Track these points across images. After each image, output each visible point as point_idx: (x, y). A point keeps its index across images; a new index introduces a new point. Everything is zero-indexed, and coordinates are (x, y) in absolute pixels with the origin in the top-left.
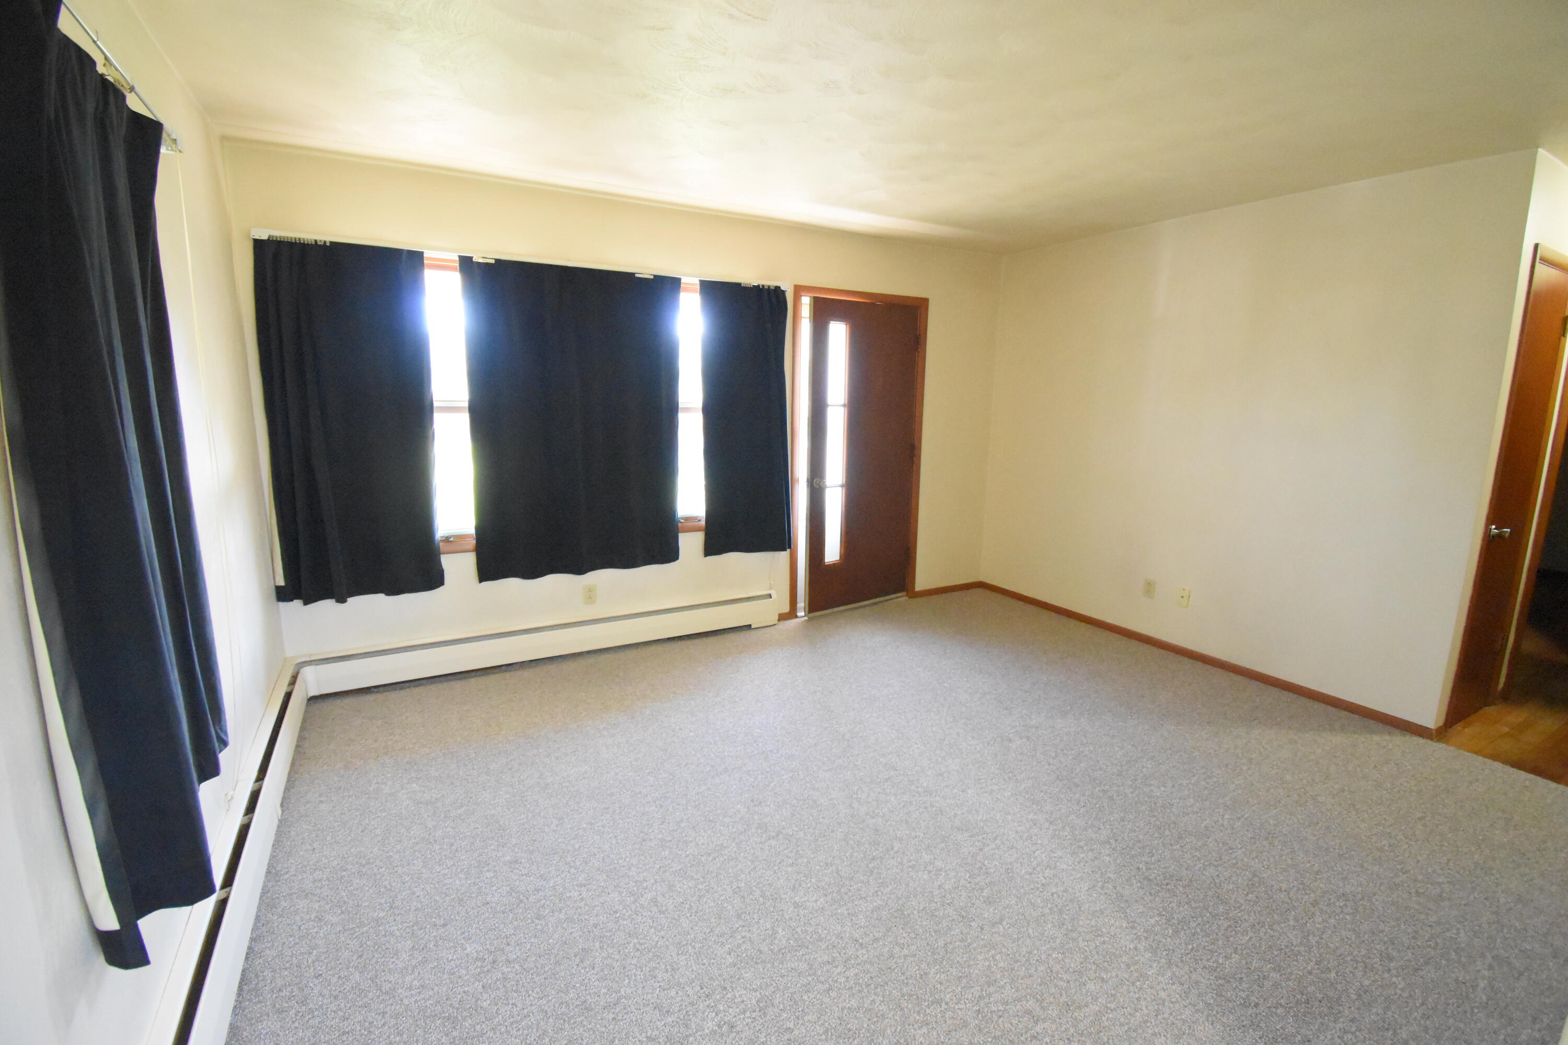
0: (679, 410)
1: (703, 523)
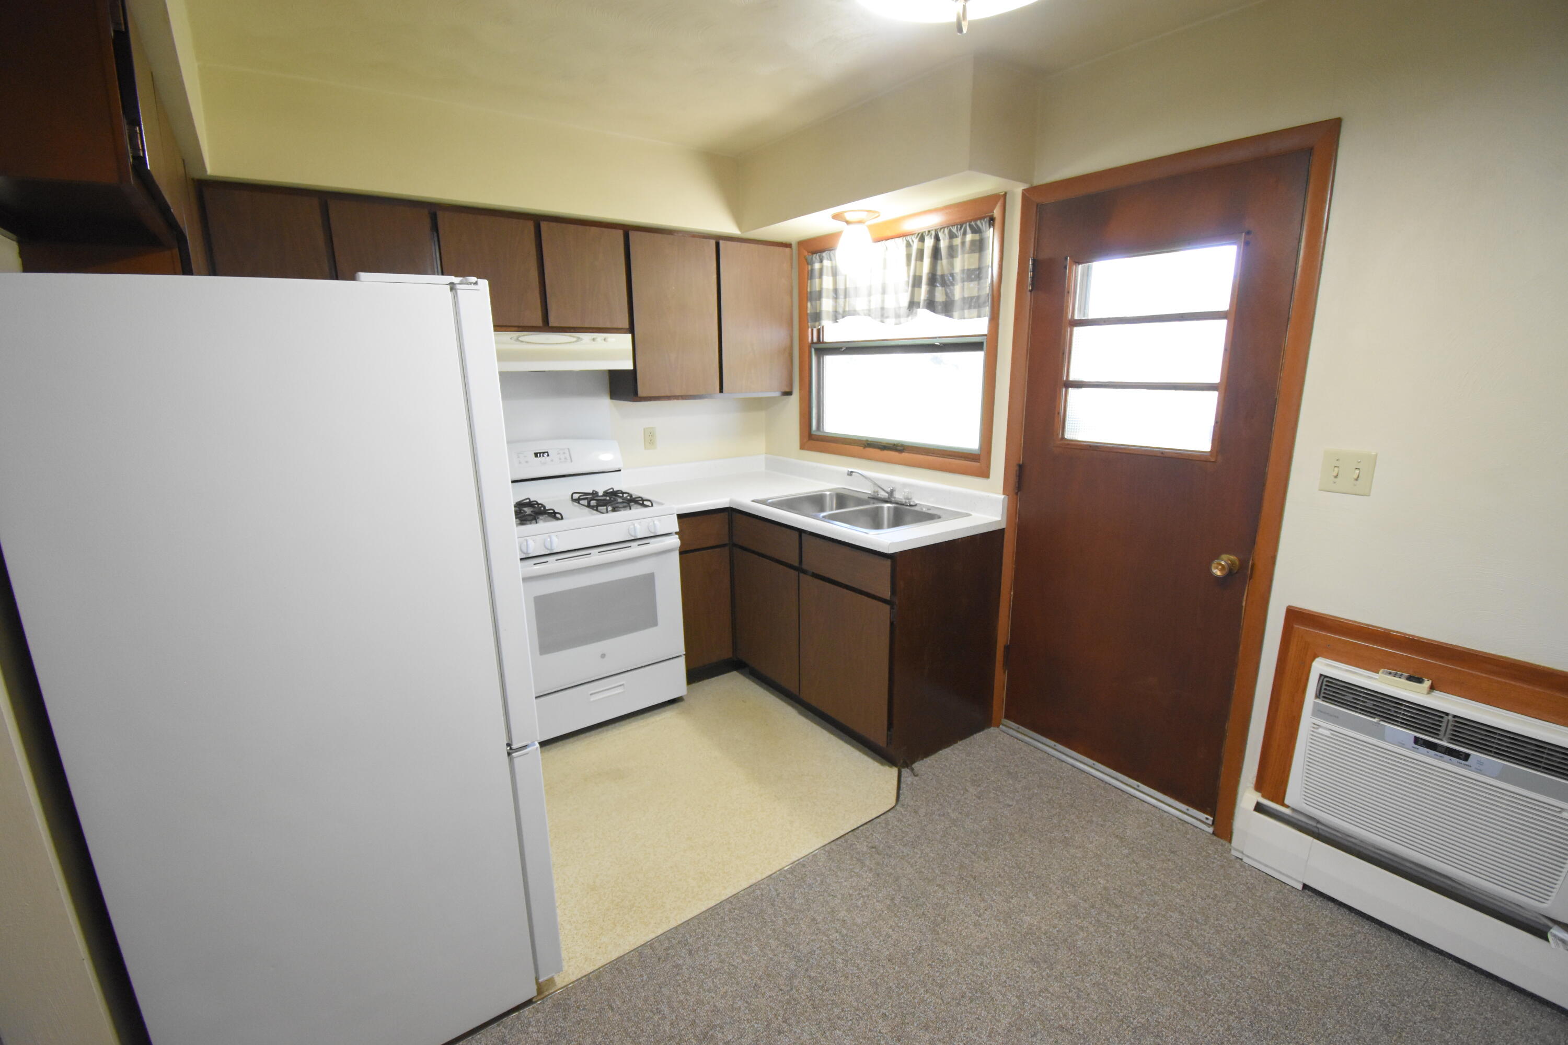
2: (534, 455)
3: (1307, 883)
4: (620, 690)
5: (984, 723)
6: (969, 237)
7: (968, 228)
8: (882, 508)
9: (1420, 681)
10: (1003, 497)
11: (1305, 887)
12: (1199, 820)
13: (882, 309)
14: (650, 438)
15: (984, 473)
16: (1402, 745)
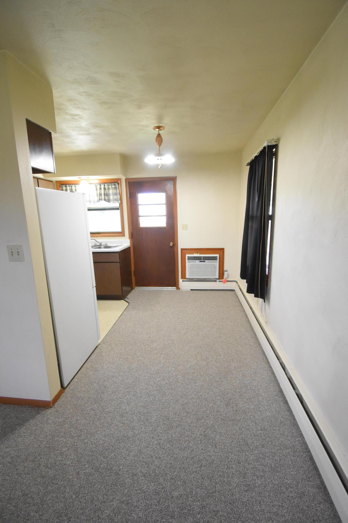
3: (191, 289)
5: (132, 289)
6: (113, 186)
7: (113, 184)
8: (101, 247)
9: (198, 253)
10: (129, 240)
11: (191, 290)
12: (174, 288)
13: (90, 200)
15: (124, 236)
16: (198, 263)
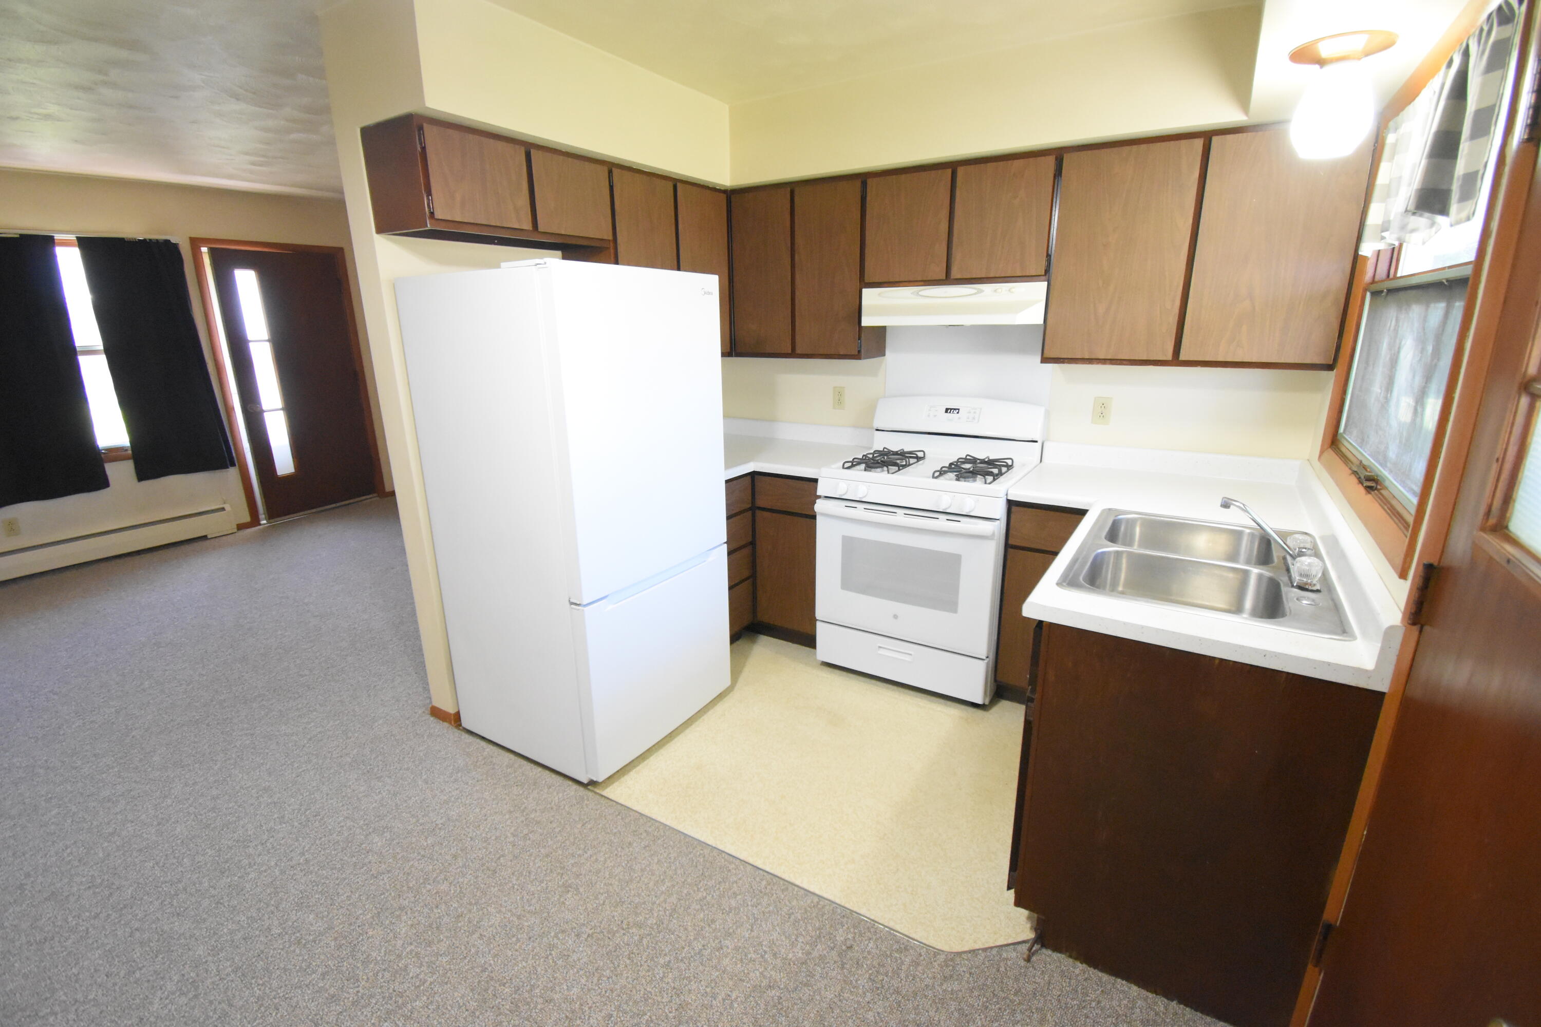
0: (78, 353)
1: (130, 452)
2: (945, 410)
4: (908, 658)
14: (1102, 410)
